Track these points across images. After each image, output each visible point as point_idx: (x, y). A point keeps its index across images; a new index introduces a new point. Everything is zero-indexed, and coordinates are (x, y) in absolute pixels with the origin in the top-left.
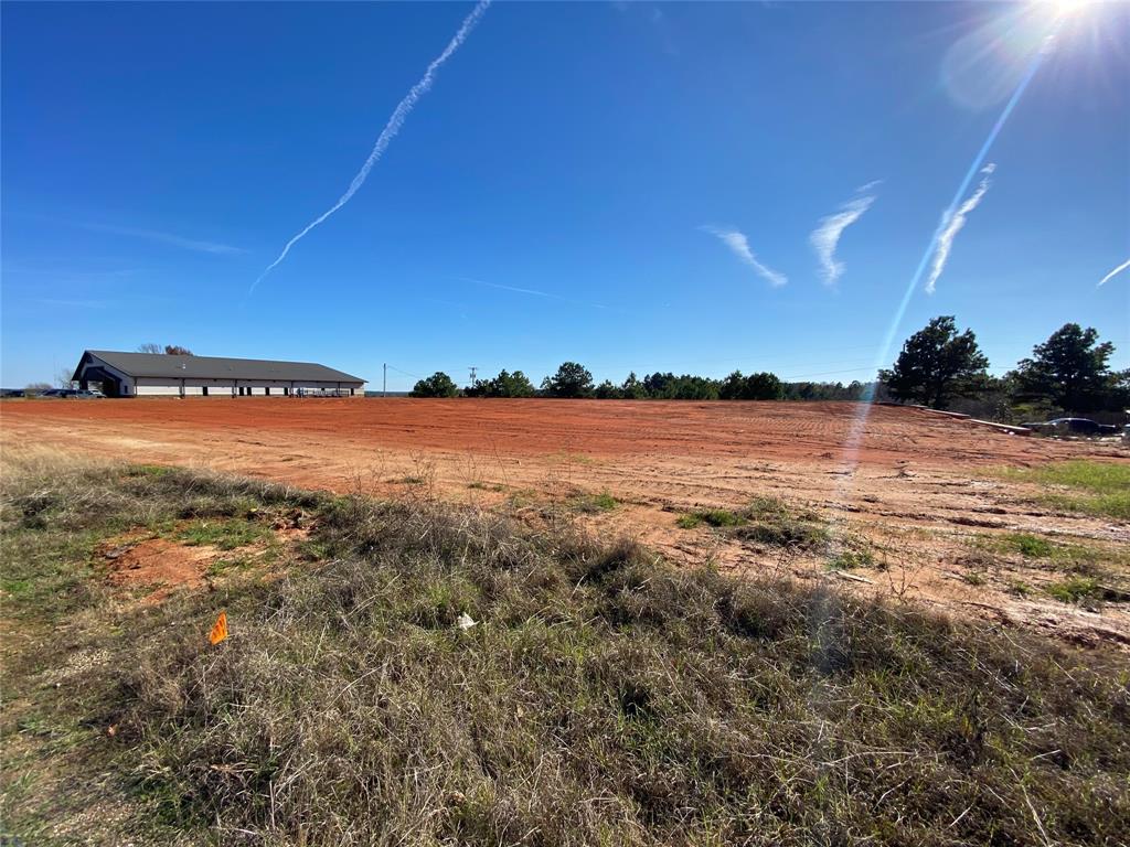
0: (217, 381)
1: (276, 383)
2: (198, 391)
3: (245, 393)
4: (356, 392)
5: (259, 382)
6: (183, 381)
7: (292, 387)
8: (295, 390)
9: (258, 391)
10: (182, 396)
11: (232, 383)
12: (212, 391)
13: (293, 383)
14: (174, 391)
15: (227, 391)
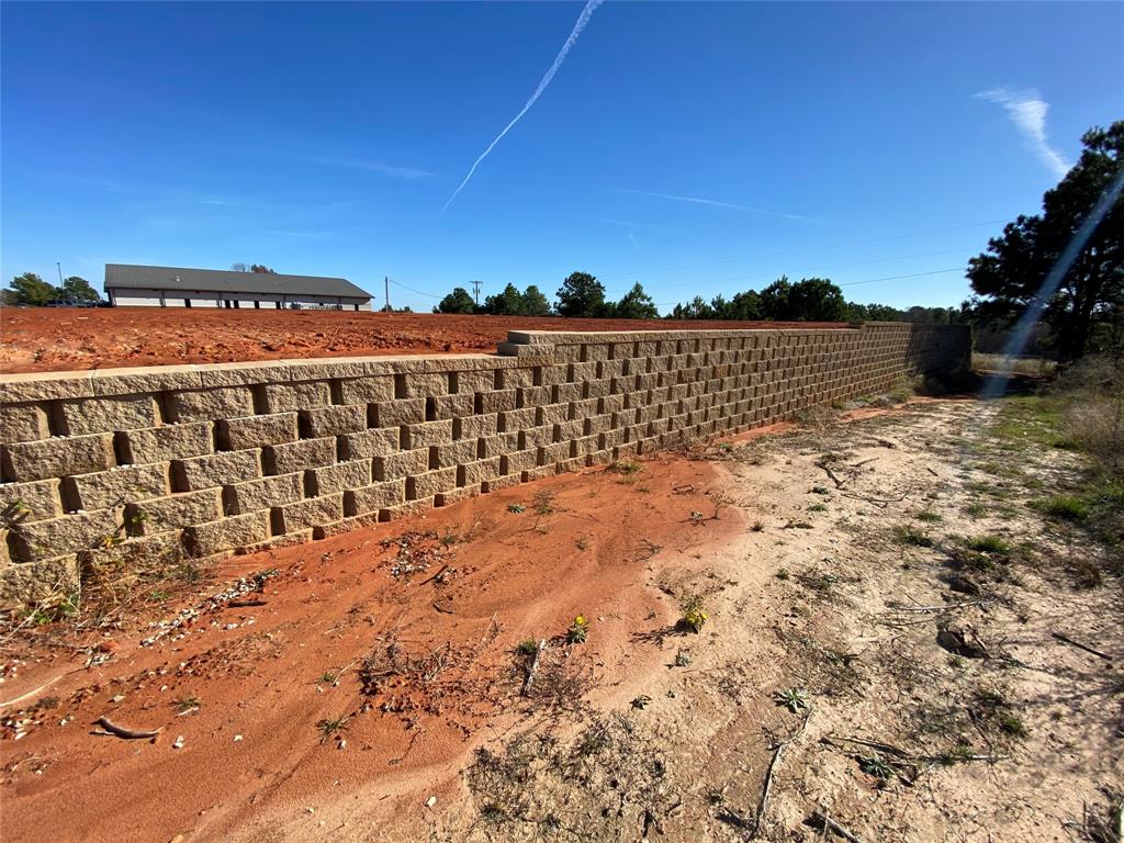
0: (200, 294)
1: (266, 296)
2: (181, 303)
3: (232, 306)
4: (361, 308)
5: (247, 295)
6: (163, 293)
7: (285, 301)
8: (288, 305)
9: (246, 304)
10: (164, 307)
11: (217, 295)
12: (195, 303)
13: (286, 297)
14: (155, 302)
15: (212, 304)
